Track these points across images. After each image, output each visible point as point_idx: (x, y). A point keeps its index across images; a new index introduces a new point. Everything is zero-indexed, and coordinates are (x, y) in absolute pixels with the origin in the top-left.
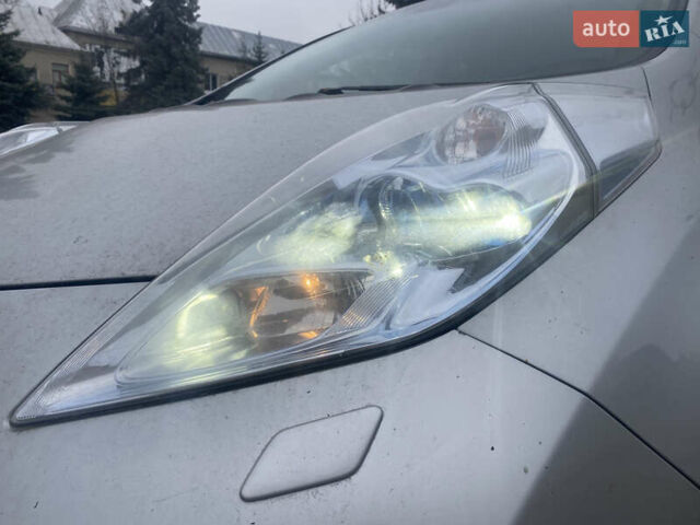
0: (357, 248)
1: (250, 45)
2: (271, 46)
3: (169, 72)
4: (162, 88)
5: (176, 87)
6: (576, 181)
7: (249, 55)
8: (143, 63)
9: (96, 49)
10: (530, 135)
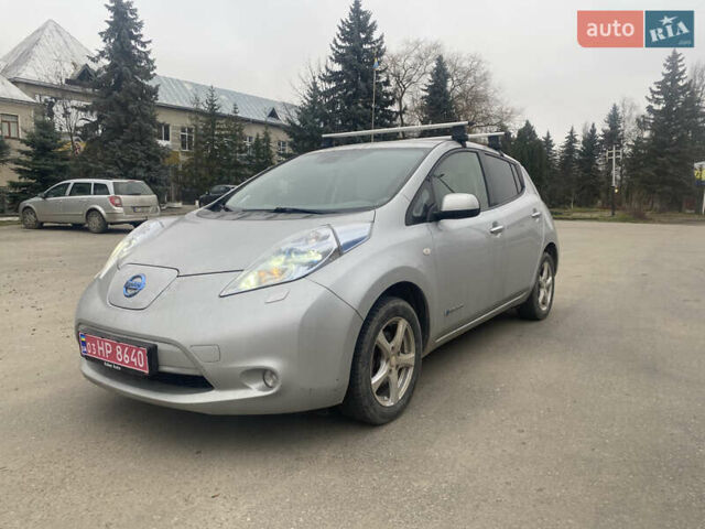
0: (286, 263)
1: (203, 98)
2: (223, 97)
3: (126, 127)
4: (120, 142)
5: (133, 140)
6: (335, 246)
7: (202, 108)
8: (100, 118)
9: (46, 101)
10: (326, 237)
